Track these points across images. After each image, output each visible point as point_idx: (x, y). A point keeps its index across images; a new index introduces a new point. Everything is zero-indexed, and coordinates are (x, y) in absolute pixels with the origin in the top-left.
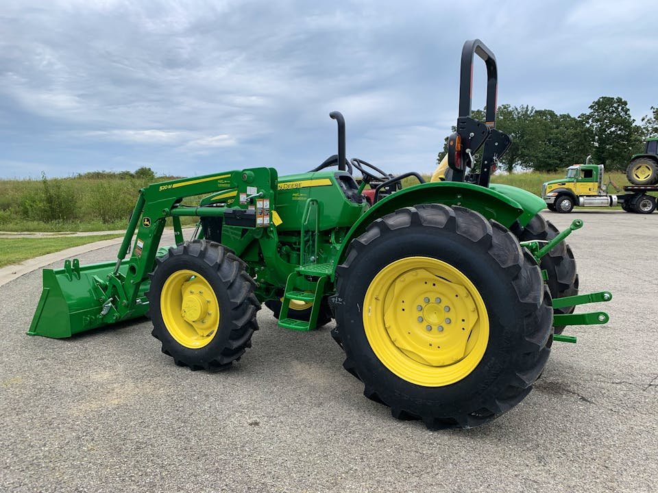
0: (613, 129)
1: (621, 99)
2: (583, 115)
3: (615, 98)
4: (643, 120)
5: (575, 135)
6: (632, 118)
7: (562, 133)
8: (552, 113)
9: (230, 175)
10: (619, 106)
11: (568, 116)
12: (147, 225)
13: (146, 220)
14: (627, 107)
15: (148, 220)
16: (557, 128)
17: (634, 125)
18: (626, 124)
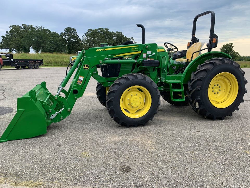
0: (73, 39)
1: (74, 29)
2: (62, 33)
3: (72, 28)
4: (83, 37)
5: (60, 40)
6: (78, 36)
7: (54, 39)
8: (49, 31)
9: (138, 46)
10: (74, 31)
11: (55, 32)
12: (86, 68)
13: (86, 66)
14: (76, 32)
15: (87, 66)
16: (52, 36)
17: (79, 38)
18: (76, 37)
